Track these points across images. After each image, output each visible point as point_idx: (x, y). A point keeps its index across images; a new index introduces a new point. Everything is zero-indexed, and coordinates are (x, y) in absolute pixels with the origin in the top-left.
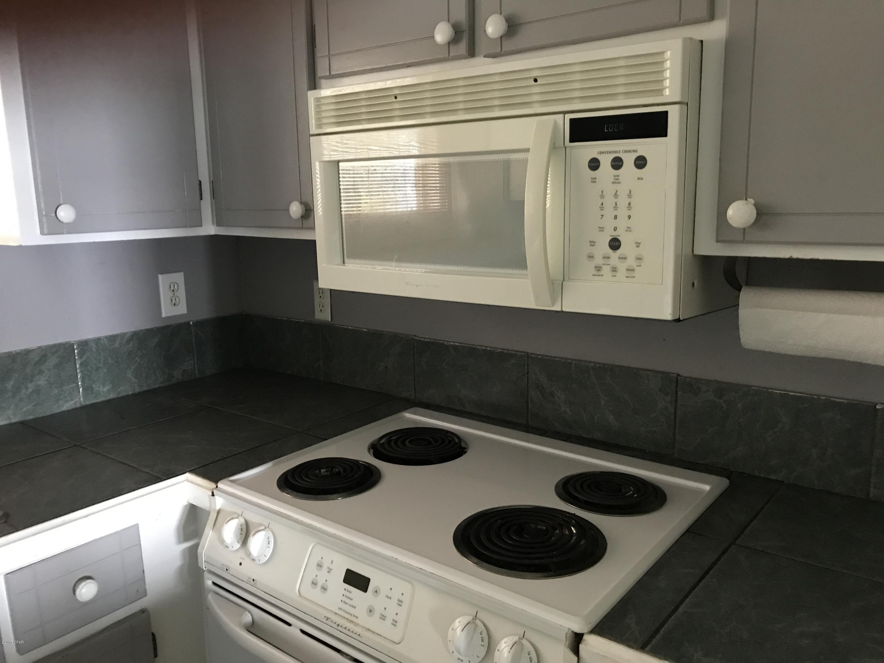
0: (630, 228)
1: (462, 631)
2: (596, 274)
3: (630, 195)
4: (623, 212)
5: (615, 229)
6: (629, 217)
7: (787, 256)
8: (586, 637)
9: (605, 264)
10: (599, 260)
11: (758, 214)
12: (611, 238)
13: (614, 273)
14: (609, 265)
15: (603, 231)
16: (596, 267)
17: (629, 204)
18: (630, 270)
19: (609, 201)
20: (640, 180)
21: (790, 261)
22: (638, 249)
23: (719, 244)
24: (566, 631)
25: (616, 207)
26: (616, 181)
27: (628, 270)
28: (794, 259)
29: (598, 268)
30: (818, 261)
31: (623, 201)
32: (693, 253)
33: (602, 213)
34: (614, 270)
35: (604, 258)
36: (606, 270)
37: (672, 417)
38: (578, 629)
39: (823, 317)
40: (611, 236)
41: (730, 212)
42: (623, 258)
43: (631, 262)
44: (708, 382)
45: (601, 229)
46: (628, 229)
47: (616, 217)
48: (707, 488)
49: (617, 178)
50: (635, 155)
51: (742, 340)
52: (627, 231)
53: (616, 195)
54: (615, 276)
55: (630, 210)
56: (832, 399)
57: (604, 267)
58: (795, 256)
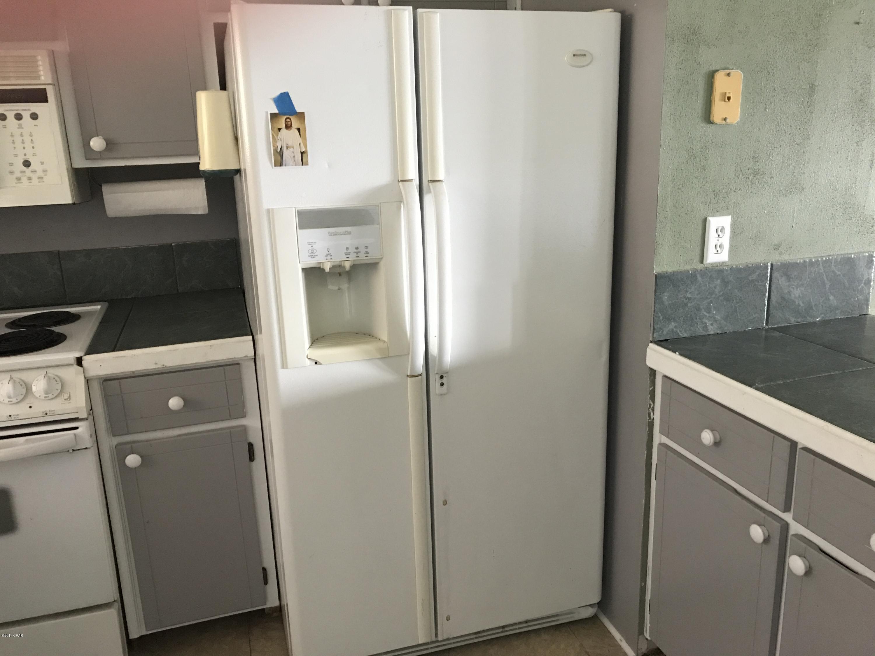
0: (35, 154)
1: (9, 383)
2: (17, 182)
3: (31, 135)
4: (28, 145)
5: (25, 155)
6: (33, 148)
7: (123, 165)
8: (83, 358)
9: (22, 176)
10: (18, 174)
11: (107, 144)
12: (24, 160)
13: (30, 181)
14: (26, 176)
15: (17, 156)
16: (17, 178)
17: (32, 140)
18: (40, 178)
19: (18, 139)
20: (36, 127)
21: (126, 167)
22: (42, 165)
23: (88, 161)
24: (74, 359)
25: (23, 142)
26: (20, 127)
27: (39, 178)
28: (127, 166)
29: (19, 179)
30: (139, 166)
31: (27, 139)
32: (72, 167)
33: (14, 146)
34: (30, 179)
35: (21, 172)
36: (24, 180)
37: (61, 278)
38: (78, 355)
39: (146, 194)
40: (23, 159)
41: (92, 143)
42: (34, 172)
43: (40, 173)
44: (79, 252)
45: (16, 156)
46: (34, 155)
47: (24, 148)
48: (99, 307)
49: (20, 125)
50: (31, 112)
51: (108, 212)
52: (33, 155)
53: (22, 135)
54: (31, 182)
55: (33, 143)
56: (151, 245)
57: (22, 178)
58: (128, 164)
